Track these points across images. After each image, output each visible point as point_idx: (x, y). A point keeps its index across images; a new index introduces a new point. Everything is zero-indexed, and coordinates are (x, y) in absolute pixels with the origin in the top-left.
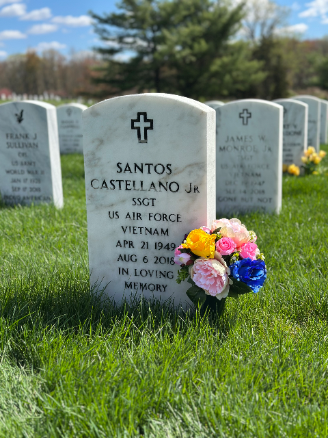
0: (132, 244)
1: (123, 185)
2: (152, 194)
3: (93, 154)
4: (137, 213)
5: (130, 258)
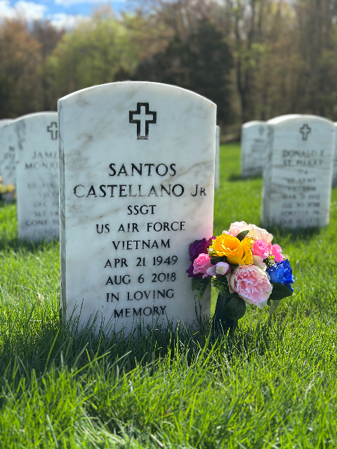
0: (125, 263)
1: (116, 190)
2: (152, 200)
4: (133, 224)
5: (123, 279)
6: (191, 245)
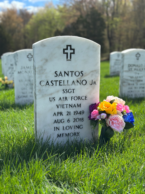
2: (73, 87)
4: (65, 97)
6: (90, 106)
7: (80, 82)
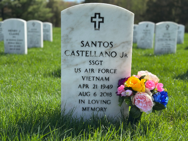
0: (87, 86)
1: (84, 53)
2: (101, 58)
3: (67, 36)
4: (92, 69)
5: (86, 94)
6: (119, 80)
7: (109, 54)
